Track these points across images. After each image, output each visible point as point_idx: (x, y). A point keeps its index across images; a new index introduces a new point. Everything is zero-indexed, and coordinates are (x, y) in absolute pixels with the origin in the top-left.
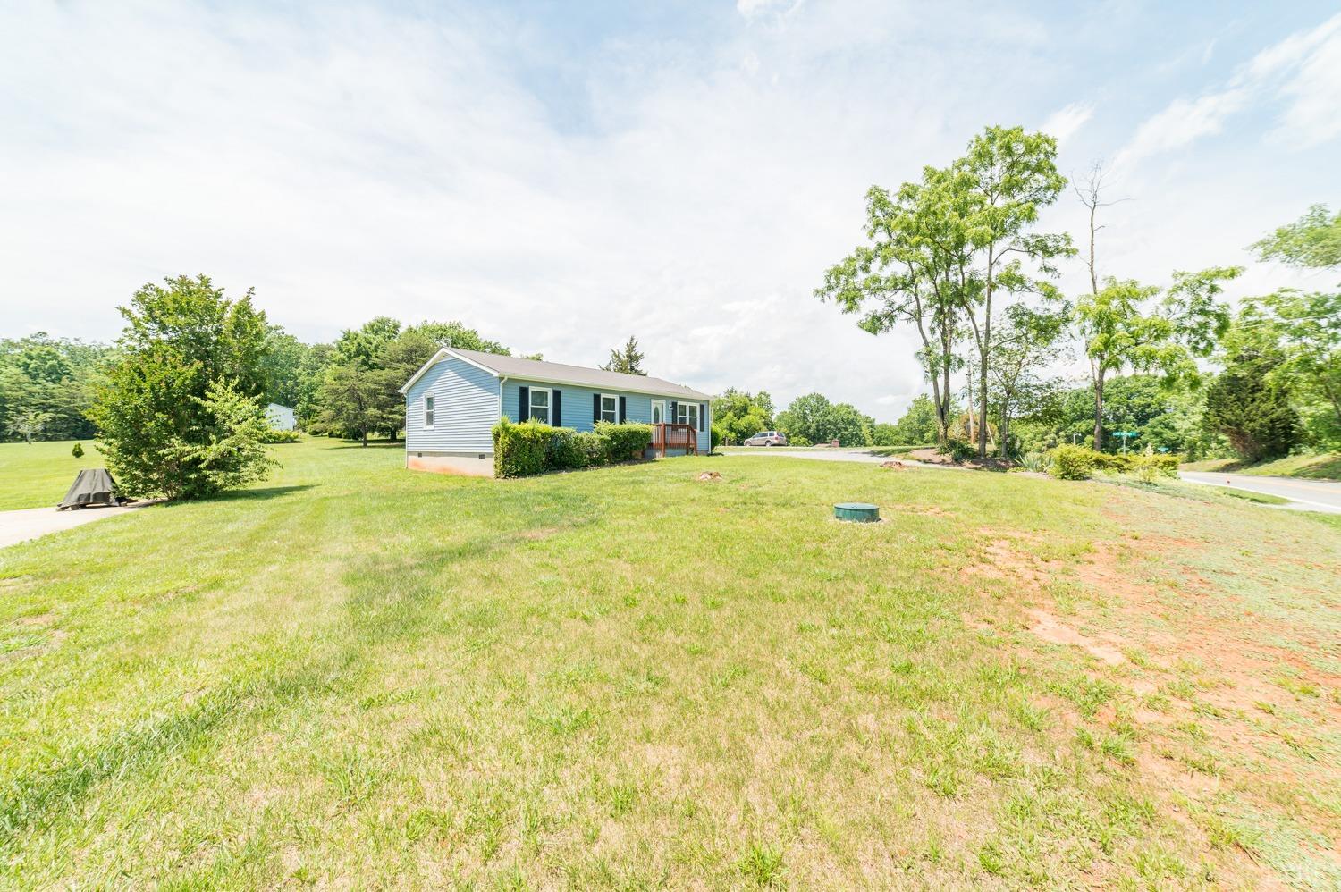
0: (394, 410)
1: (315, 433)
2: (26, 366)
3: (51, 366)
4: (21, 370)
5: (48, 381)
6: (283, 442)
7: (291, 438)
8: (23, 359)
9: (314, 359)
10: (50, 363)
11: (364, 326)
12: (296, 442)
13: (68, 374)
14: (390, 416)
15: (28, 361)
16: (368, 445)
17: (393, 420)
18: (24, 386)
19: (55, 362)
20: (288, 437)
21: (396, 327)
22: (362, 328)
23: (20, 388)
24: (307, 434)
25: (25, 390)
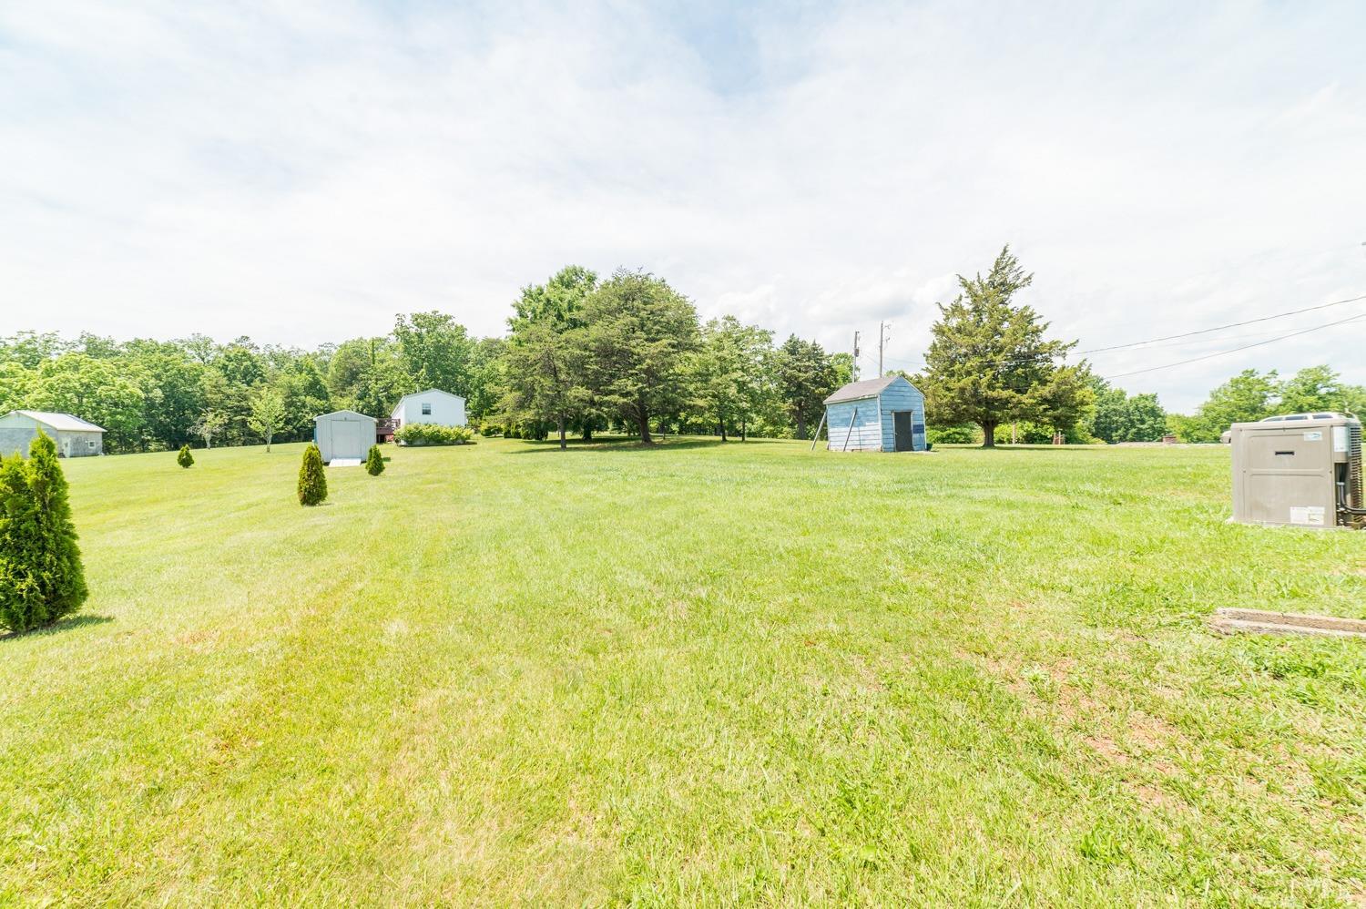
0: (612, 388)
1: (488, 433)
2: (225, 367)
3: (246, 368)
4: (221, 373)
5: (243, 383)
6: (454, 443)
7: (462, 438)
8: (223, 361)
9: (483, 353)
10: (245, 364)
11: (551, 279)
12: (469, 443)
13: (261, 375)
14: (606, 398)
15: (227, 363)
16: (568, 446)
17: (608, 404)
18: (222, 389)
19: (249, 363)
20: (459, 436)
21: (592, 279)
22: (548, 282)
23: (219, 391)
24: (479, 435)
25: (223, 393)
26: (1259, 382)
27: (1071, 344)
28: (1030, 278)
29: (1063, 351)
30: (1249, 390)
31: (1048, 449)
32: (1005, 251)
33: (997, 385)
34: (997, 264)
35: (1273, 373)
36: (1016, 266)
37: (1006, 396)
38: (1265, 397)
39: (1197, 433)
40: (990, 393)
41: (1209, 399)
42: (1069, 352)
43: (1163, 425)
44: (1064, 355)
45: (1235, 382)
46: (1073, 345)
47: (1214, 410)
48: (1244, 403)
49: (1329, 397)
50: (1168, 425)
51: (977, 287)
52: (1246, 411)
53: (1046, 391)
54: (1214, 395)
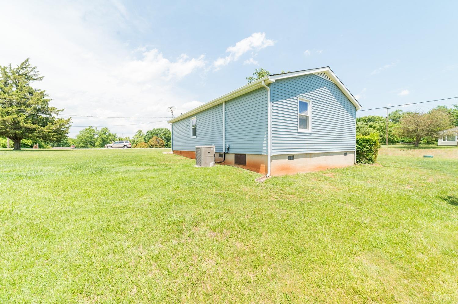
26: (92, 130)
27: (61, 110)
28: (42, 78)
29: (57, 112)
30: (90, 132)
31: (43, 151)
32: (27, 61)
33: (28, 122)
34: (23, 64)
35: (96, 128)
36: (36, 70)
37: (34, 127)
38: (94, 135)
39: (76, 144)
40: (25, 125)
41: (79, 134)
42: (60, 113)
43: (67, 142)
44: (57, 114)
45: (87, 130)
46: (62, 110)
47: (81, 137)
48: (89, 136)
49: (108, 136)
50: (69, 141)
51: (8, 71)
52: (89, 138)
53: (54, 127)
54: (80, 133)
